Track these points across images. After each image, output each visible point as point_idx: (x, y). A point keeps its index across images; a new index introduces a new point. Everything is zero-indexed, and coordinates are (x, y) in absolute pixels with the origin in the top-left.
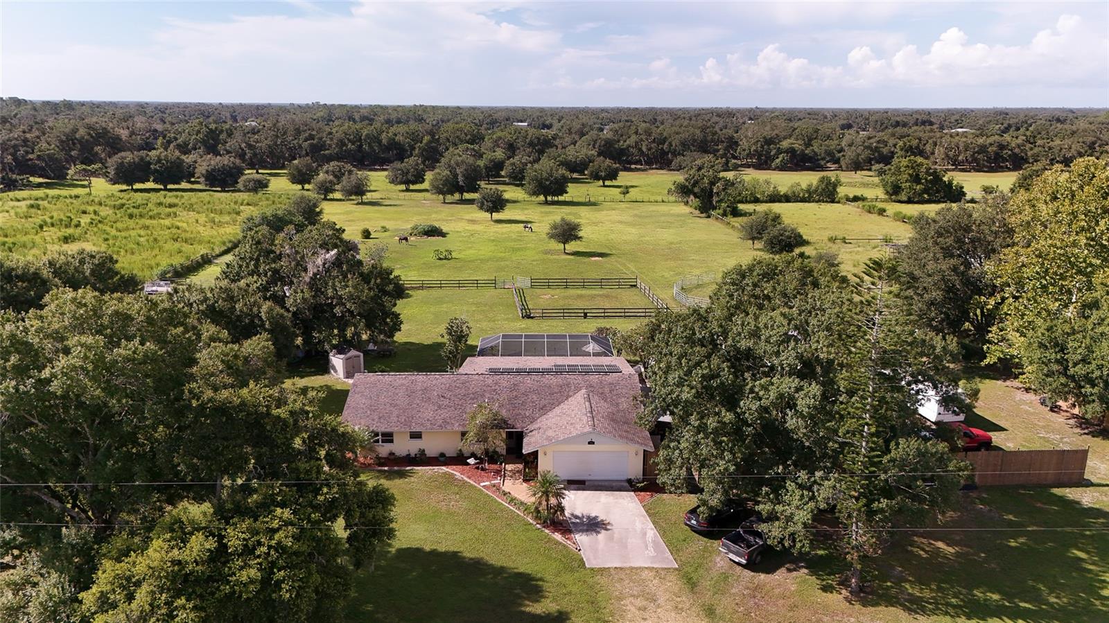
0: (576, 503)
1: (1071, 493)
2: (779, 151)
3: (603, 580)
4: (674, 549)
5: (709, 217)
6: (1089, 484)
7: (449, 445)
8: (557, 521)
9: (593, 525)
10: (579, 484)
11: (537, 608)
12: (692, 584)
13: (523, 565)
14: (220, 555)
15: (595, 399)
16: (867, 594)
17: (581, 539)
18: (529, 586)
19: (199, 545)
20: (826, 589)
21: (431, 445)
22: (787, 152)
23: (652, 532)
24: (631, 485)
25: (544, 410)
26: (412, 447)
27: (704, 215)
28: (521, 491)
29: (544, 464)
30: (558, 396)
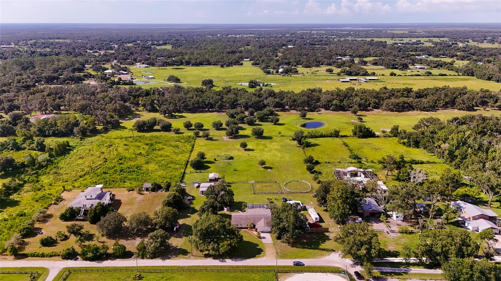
0: (262, 235)
1: (325, 233)
2: (332, 105)
3: (265, 244)
4: (273, 241)
5: (300, 147)
6: (329, 232)
7: (245, 226)
8: (260, 238)
9: (264, 238)
10: (262, 232)
11: (258, 247)
12: (274, 245)
13: (256, 243)
14: (231, 243)
15: (265, 220)
16: (292, 246)
17: (262, 239)
18: (257, 245)
19: (229, 242)
20: (289, 246)
21: (243, 226)
22: (334, 105)
23: (271, 239)
24: (269, 232)
25: (258, 221)
26: (241, 226)
27: (299, 146)
28: (255, 233)
29: (258, 230)
30: (260, 219)
